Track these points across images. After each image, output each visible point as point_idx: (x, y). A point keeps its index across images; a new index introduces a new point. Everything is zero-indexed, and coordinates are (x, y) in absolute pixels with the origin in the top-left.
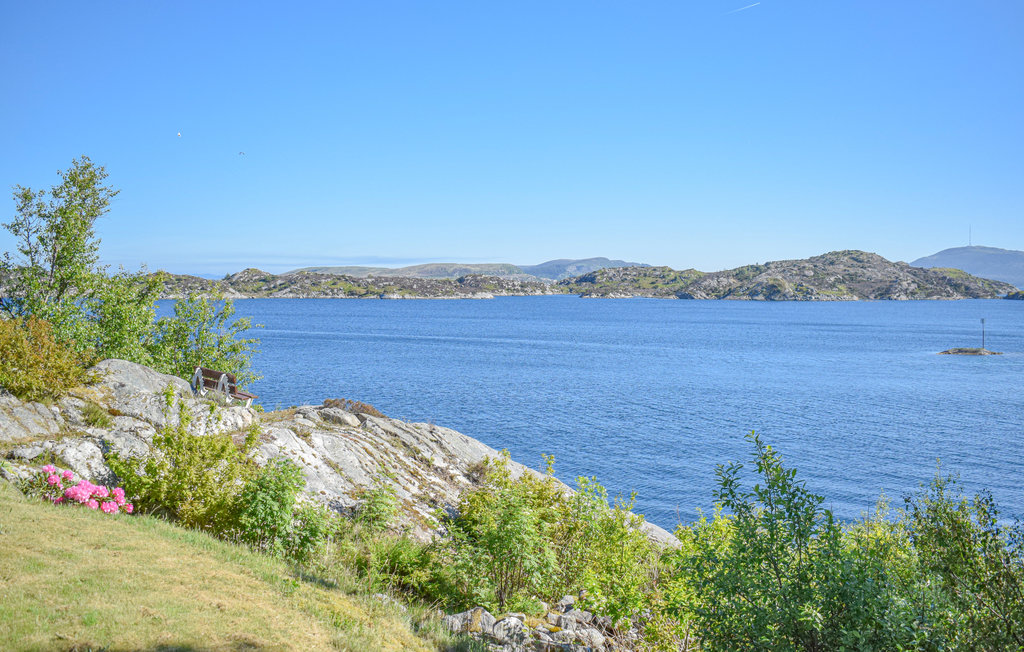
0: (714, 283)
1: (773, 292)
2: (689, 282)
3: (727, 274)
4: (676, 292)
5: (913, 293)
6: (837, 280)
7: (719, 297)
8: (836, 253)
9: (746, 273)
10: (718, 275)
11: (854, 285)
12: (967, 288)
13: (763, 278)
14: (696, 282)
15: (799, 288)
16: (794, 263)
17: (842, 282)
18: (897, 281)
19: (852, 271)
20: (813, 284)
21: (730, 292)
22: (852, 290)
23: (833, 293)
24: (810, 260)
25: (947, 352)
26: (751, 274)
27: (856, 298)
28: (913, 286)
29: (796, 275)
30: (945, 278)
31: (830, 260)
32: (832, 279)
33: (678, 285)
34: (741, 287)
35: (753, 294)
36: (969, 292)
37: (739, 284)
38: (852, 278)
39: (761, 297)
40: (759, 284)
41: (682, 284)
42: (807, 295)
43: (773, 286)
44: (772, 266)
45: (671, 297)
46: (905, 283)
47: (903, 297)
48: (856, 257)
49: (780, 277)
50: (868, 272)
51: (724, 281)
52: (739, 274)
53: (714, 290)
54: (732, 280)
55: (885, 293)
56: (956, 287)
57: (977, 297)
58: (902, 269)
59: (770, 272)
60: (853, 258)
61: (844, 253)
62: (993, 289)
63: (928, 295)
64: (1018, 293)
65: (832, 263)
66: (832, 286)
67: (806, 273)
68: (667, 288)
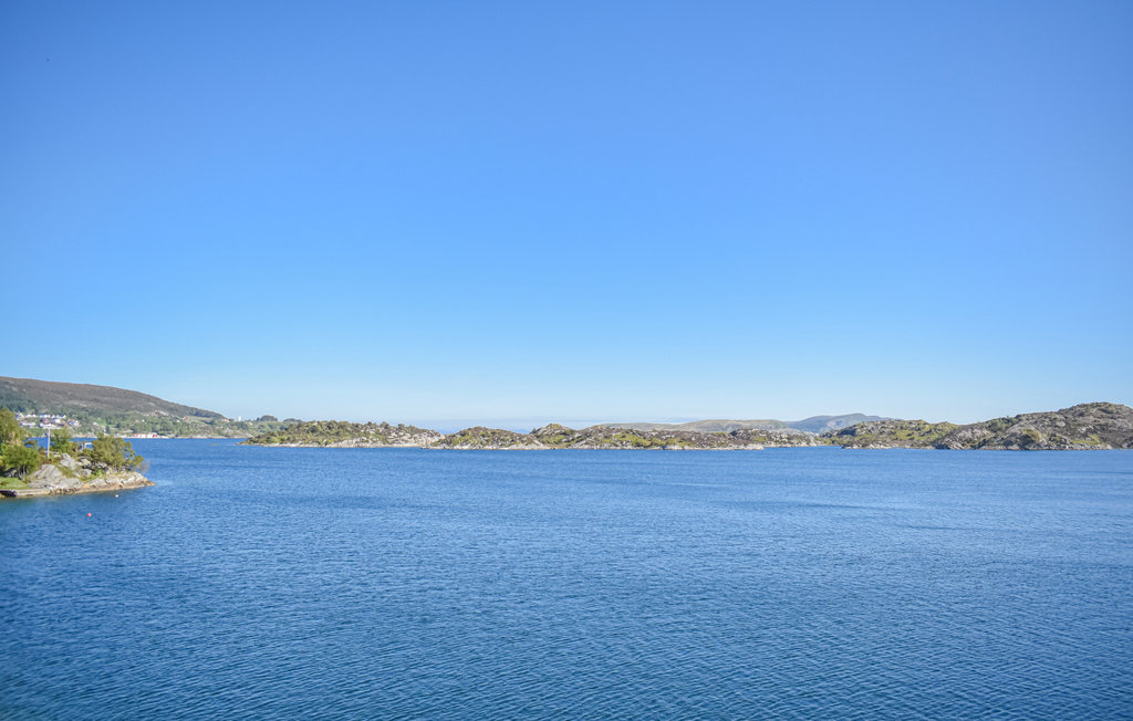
0: (968, 434)
1: (1026, 442)
2: (944, 434)
3: (981, 426)
4: (933, 443)
6: (1088, 430)
7: (974, 447)
8: (1085, 405)
9: (999, 425)
10: (972, 427)
11: (1106, 435)
13: (1016, 429)
14: (951, 433)
15: (1052, 438)
16: (1045, 415)
17: (1094, 432)
19: (1102, 422)
20: (1066, 435)
21: (985, 442)
22: (1104, 440)
23: (1087, 442)
24: (1060, 412)
26: (1004, 425)
27: (1109, 447)
29: (1049, 426)
31: (1080, 411)
32: (1084, 429)
33: (934, 437)
34: (995, 438)
35: (1007, 443)
37: (993, 435)
38: (1104, 428)
39: (1015, 447)
40: (1014, 435)
41: (937, 436)
42: (1061, 444)
43: (1027, 436)
44: (1023, 418)
45: (928, 448)
48: (1105, 409)
49: (1033, 428)
50: (1119, 422)
51: (979, 433)
52: (992, 426)
53: (969, 441)
54: (985, 432)
59: (1022, 423)
60: (1102, 410)
61: (1093, 406)
65: (1082, 415)
66: (1085, 436)
67: (1058, 424)
68: (923, 439)
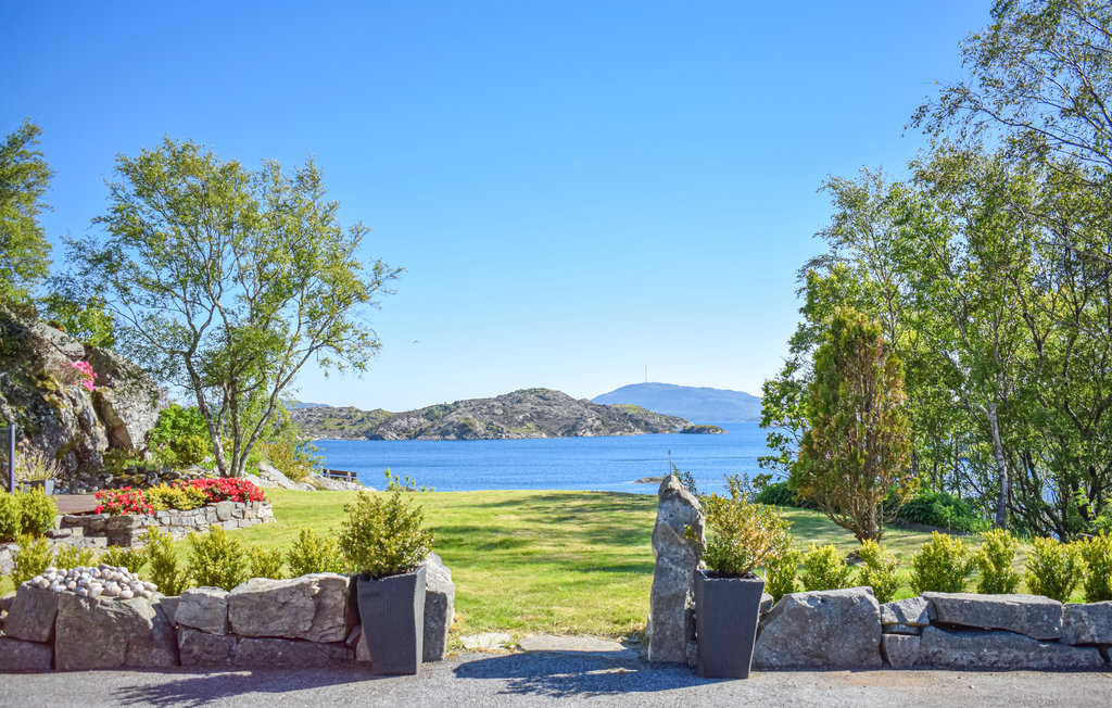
0: (404, 423)
1: (464, 431)
2: (377, 423)
3: (416, 414)
4: (366, 433)
5: (597, 430)
6: (526, 418)
7: (410, 438)
8: (523, 391)
9: (436, 412)
10: (408, 415)
11: (541, 423)
12: (647, 424)
13: (453, 417)
14: (386, 422)
15: (489, 427)
16: (483, 402)
17: (531, 420)
18: (582, 418)
19: (539, 409)
20: (503, 423)
21: (421, 432)
22: (540, 428)
23: (522, 431)
24: (498, 399)
25: (640, 481)
26: (442, 413)
27: (544, 435)
28: (598, 423)
29: (486, 413)
30: (626, 414)
31: (518, 398)
32: (521, 417)
33: (367, 426)
34: (432, 427)
35: (444, 433)
36: (649, 428)
37: (430, 424)
38: (540, 415)
39: (452, 437)
40: (451, 423)
41: (370, 425)
42: (498, 433)
43: (464, 425)
44: (461, 405)
45: (361, 438)
46: (590, 420)
47: (589, 434)
48: (543, 395)
49: (470, 416)
50: (555, 410)
51: (415, 421)
52: (429, 413)
53: (405, 430)
54: (422, 420)
55: (571, 430)
56: (637, 422)
57: (656, 432)
58: (586, 406)
59: (460, 411)
60: (539, 396)
61: (531, 392)
62: (670, 423)
63: (612, 431)
64: (693, 427)
65: (519, 401)
66: (521, 424)
67: (496, 411)
68: (355, 429)
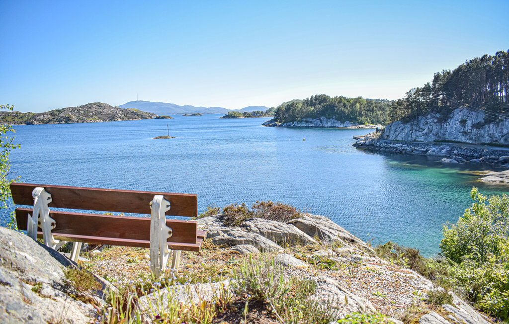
0: (42, 118)
1: (68, 120)
2: (30, 118)
3: (47, 114)
4: (25, 122)
5: (123, 118)
6: (93, 114)
7: (45, 123)
8: (91, 104)
9: (55, 113)
10: (43, 114)
11: (101, 116)
12: (142, 116)
13: (63, 114)
14: (33, 117)
15: (78, 118)
16: (75, 108)
17: (96, 115)
18: (116, 114)
19: (98, 111)
20: (84, 116)
21: (49, 121)
22: (99, 118)
23: (93, 119)
24: (81, 107)
26: (57, 113)
27: (102, 121)
28: (123, 115)
29: (77, 113)
30: (133, 112)
31: (89, 106)
32: (91, 114)
34: (54, 119)
35: (60, 121)
36: (142, 117)
37: (53, 117)
38: (99, 113)
39: (63, 122)
40: (62, 117)
41: (26, 119)
42: (82, 121)
43: (68, 118)
44: (66, 110)
45: (23, 124)
46: (119, 115)
47: (120, 120)
48: (99, 105)
49: (70, 114)
50: (105, 111)
51: (46, 117)
52: (52, 113)
53: (42, 120)
54: (49, 116)
55: (112, 119)
56: (138, 115)
57: (146, 119)
58: (117, 109)
59: (65, 112)
60: (98, 106)
61: (94, 104)
62: (150, 116)
63: (129, 119)
64: (160, 117)
65: (90, 108)
66: (92, 116)
67: (81, 112)
68: (20, 120)
